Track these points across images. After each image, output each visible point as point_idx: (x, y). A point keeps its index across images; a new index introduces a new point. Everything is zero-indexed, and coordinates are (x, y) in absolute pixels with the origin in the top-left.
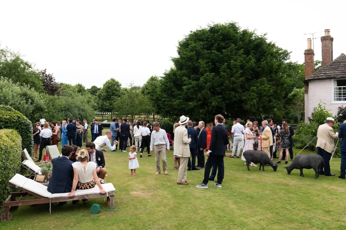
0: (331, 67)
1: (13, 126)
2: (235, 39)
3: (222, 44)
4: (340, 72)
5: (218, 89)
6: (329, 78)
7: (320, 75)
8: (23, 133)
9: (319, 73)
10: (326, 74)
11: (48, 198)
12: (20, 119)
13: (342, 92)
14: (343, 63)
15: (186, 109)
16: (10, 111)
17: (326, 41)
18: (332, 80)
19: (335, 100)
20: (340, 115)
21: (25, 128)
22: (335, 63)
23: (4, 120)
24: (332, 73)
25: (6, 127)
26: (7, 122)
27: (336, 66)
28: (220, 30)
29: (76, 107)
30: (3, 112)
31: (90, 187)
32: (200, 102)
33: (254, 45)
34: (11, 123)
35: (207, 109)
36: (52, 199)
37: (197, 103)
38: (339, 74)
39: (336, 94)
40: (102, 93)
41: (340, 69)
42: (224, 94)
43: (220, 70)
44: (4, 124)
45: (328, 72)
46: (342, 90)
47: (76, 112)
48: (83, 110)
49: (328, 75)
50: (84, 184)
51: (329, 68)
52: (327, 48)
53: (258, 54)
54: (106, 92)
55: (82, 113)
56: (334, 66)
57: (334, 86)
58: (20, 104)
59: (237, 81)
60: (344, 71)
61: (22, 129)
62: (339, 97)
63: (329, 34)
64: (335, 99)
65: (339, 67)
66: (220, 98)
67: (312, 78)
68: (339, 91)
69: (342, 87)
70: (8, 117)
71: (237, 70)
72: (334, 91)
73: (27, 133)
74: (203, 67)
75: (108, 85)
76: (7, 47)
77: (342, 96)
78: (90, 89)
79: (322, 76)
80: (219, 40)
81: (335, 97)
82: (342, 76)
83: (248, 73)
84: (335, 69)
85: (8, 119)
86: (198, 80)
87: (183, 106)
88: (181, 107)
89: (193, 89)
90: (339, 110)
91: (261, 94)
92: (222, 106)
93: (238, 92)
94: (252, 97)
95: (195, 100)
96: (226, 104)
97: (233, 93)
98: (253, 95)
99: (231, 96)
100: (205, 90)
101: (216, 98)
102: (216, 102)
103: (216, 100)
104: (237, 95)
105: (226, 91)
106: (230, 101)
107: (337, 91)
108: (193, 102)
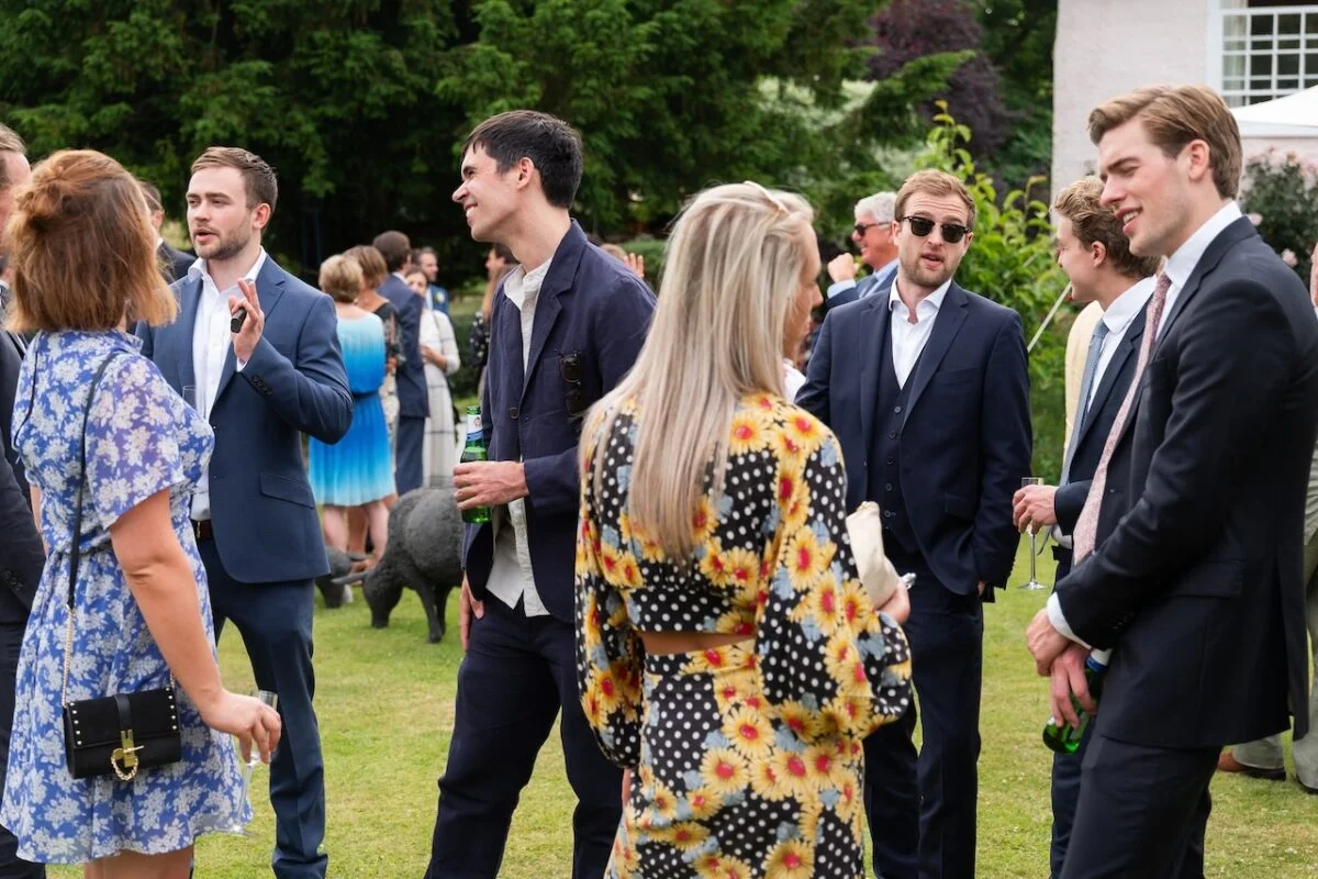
13: (1275, 52)
37: (87, 114)
39: (1234, 68)
42: (304, 50)
46: (1275, 37)
57: (1224, 7)
62: (1253, 86)
66: (262, 78)
68: (1256, 45)
69: (1276, 11)
72: (1228, 46)
77: (1275, 76)
91: (562, 52)
92: (292, 140)
93: (411, 40)
94: (488, 76)
95: (73, 95)
96: (325, 125)
97: (364, 40)
98: (495, 64)
99: (349, 63)
100: (134, 17)
101: (228, 79)
102: (226, 108)
103: (229, 92)
104: (396, 57)
105: (317, 26)
106: (353, 105)
107: (1241, 46)
108: (51, 107)
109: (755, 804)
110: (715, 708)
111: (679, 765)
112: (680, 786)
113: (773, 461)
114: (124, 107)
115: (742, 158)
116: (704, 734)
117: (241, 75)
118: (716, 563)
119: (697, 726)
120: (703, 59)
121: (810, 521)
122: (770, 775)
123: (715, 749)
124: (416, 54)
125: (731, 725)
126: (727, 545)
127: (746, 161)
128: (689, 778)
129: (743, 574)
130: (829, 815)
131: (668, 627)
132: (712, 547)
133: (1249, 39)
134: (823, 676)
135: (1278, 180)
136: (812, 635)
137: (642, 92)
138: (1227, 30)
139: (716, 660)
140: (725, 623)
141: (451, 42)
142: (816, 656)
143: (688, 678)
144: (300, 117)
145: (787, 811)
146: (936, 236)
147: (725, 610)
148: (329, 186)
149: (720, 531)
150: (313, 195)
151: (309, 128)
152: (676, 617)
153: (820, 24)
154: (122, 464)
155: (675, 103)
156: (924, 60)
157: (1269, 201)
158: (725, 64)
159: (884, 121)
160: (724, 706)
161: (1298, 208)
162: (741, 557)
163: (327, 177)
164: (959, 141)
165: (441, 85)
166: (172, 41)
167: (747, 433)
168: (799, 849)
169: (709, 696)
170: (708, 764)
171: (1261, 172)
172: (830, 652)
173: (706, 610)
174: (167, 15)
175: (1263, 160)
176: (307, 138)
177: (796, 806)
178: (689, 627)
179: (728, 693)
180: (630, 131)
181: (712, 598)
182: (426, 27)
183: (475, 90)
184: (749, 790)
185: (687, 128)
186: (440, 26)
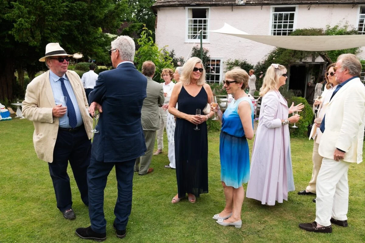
6: (184, 7)
13: (198, 27)
18: (187, 8)
39: (190, 30)
46: (198, 24)
57: (189, 17)
62: (194, 33)
64: (189, 36)
67: (162, 4)
72: (189, 26)
77: (198, 32)
79: (174, 2)
81: (189, 33)
82: (198, 2)
90: (193, 51)
107: (192, 25)
120: (84, 17)
127: (95, 43)
135: (199, 51)
138: (189, 23)
157: (197, 55)
158: (89, 19)
171: (196, 49)
175: (196, 47)
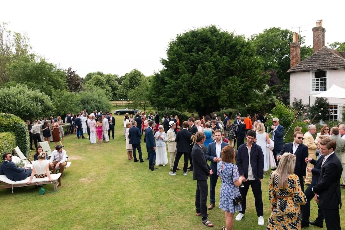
0: (311, 60)
1: (12, 129)
2: (212, 41)
3: (201, 46)
4: (317, 65)
5: (196, 87)
6: (308, 71)
7: (300, 67)
8: (19, 134)
9: (300, 65)
10: (306, 67)
11: (11, 184)
12: (16, 124)
13: (319, 83)
14: (322, 55)
15: (169, 105)
16: (9, 118)
17: (317, 32)
18: (311, 72)
19: (313, 91)
20: (316, 104)
21: (20, 130)
22: (316, 56)
23: (4, 125)
24: (311, 65)
25: (6, 131)
26: (6, 127)
27: (316, 58)
28: (199, 34)
29: (93, 100)
30: (4, 120)
31: (44, 177)
32: (180, 99)
33: (230, 46)
34: (9, 128)
35: (186, 104)
36: (14, 185)
37: (177, 99)
38: (317, 66)
39: (314, 85)
40: (126, 82)
41: (318, 62)
42: (201, 91)
43: (197, 71)
44: (4, 129)
45: (307, 65)
46: (319, 81)
47: (93, 104)
48: (100, 103)
49: (307, 67)
50: (40, 175)
51: (310, 61)
52: (318, 38)
53: (233, 54)
54: (129, 82)
55: (99, 105)
56: (314, 59)
57: (312, 78)
58: (31, 106)
59: (210, 80)
60: (321, 64)
61: (18, 131)
62: (317, 87)
63: (322, 25)
64: (313, 89)
65: (319, 59)
66: (197, 95)
67: (293, 71)
68: (317, 82)
69: (319, 78)
70: (7, 123)
71: (211, 70)
72: (313, 83)
73: (22, 134)
74: (182, 69)
75: (132, 76)
76: (34, 52)
77: (319, 86)
78: (124, 76)
79: (302, 68)
80: (199, 43)
81: (313, 87)
82: (319, 68)
83: (222, 72)
84: (315, 61)
85: (7, 125)
86: (176, 79)
87: (166, 102)
88: (166, 103)
89: (173, 88)
90: (316, 100)
91: (231, 90)
92: (200, 101)
93: (213, 89)
94: (223, 94)
95: (176, 97)
96: (203, 99)
97: (208, 90)
98: (224, 92)
99: (206, 92)
100: (183, 89)
101: (193, 95)
102: (193, 98)
103: (193, 96)
104: (212, 91)
105: (202, 88)
106: (206, 97)
107: (315, 82)
108: (174, 99)
109: (292, 213)
110: (287, 204)
111: (283, 209)
112: (283, 211)
113: (294, 180)
114: (181, 98)
115: (251, 100)
116: (286, 206)
117: (194, 94)
118: (289, 190)
119: (285, 205)
121: (298, 186)
122: (293, 211)
123: (287, 208)
124: (214, 91)
125: (289, 206)
126: (290, 188)
128: (284, 211)
129: (292, 191)
130: (298, 214)
131: (282, 196)
132: (289, 189)
133: (316, 82)
134: (301, 201)
135: (320, 99)
136: (300, 197)
137: (240, 94)
138: (313, 81)
139: (287, 199)
140: (288, 195)
141: (218, 89)
142: (301, 199)
143: (284, 200)
144: (201, 98)
145: (295, 214)
146: (301, 139)
147: (288, 194)
148: (204, 106)
149: (289, 187)
150: (202, 107)
151: (202, 100)
152: (283, 195)
153: (260, 82)
154: (236, 176)
155: (243, 94)
156: (273, 86)
157: (319, 102)
159: (269, 94)
160: (288, 204)
161: (323, 103)
162: (291, 189)
163: (203, 105)
164: (281, 100)
165: (217, 95)
166: (187, 91)
167: (291, 177)
168: (296, 217)
169: (286, 203)
170: (286, 209)
171: (318, 98)
172: (302, 198)
173: (286, 194)
174: (186, 88)
176: (201, 101)
177: (296, 213)
178: (285, 196)
179: (288, 202)
180: (239, 98)
181: (288, 193)
182: (215, 88)
183: (221, 95)
184: (291, 212)
185: (245, 97)
186: (216, 87)
